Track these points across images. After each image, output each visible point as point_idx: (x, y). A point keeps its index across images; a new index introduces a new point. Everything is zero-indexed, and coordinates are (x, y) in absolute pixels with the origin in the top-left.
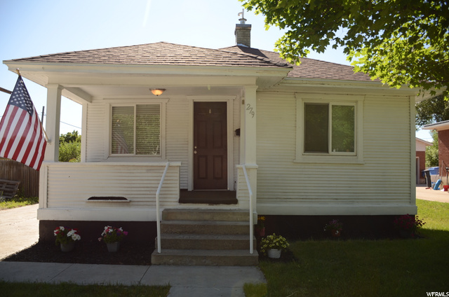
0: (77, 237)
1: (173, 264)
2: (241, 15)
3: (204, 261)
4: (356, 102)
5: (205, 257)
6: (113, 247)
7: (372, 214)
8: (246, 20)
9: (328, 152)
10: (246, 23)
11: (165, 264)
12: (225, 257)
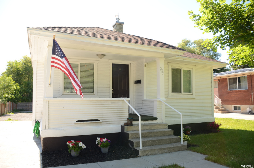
0: (84, 146)
1: (151, 155)
2: (117, 16)
3: (164, 151)
4: (192, 69)
5: (165, 149)
6: (105, 150)
7: (199, 123)
8: (119, 19)
9: (181, 92)
10: (120, 21)
11: (146, 155)
12: (173, 147)
